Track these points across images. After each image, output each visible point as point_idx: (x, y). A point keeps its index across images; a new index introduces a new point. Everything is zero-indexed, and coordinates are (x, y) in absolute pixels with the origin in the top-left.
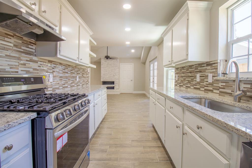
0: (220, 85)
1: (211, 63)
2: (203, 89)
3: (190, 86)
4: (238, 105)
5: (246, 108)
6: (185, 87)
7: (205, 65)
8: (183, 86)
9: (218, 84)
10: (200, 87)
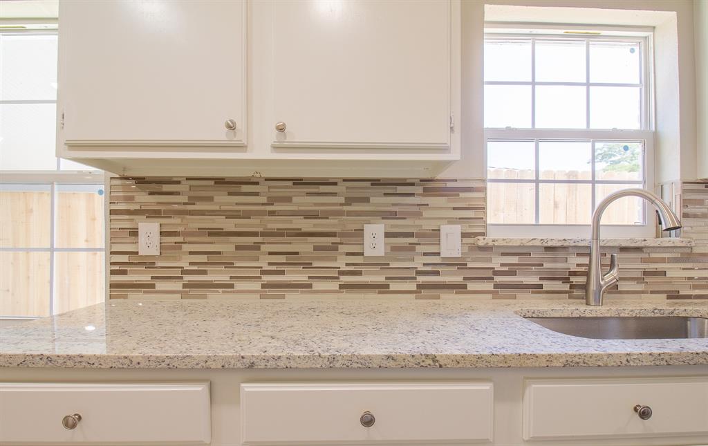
0: (497, 262)
1: (449, 185)
2: (412, 286)
3: (306, 279)
4: (631, 313)
5: (652, 315)
6: (260, 288)
7: (419, 190)
8: (232, 286)
9: (490, 260)
10: (387, 278)
